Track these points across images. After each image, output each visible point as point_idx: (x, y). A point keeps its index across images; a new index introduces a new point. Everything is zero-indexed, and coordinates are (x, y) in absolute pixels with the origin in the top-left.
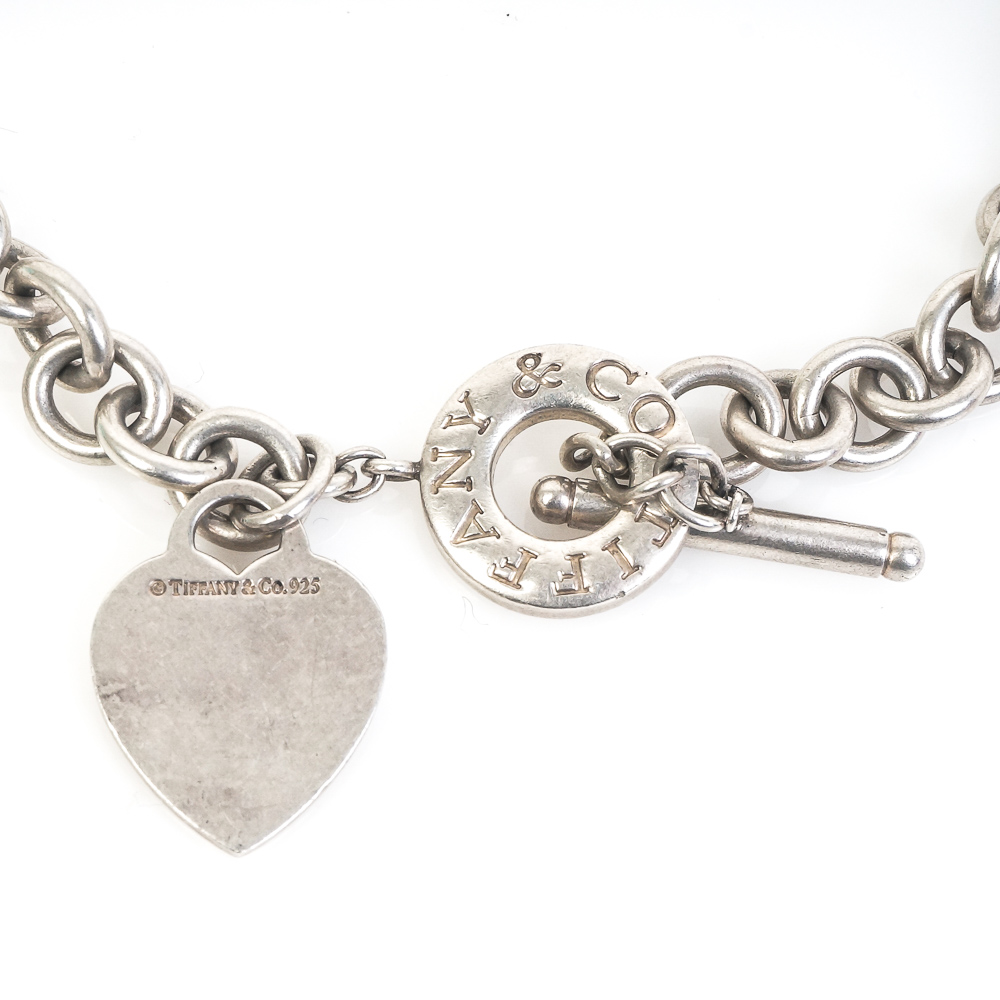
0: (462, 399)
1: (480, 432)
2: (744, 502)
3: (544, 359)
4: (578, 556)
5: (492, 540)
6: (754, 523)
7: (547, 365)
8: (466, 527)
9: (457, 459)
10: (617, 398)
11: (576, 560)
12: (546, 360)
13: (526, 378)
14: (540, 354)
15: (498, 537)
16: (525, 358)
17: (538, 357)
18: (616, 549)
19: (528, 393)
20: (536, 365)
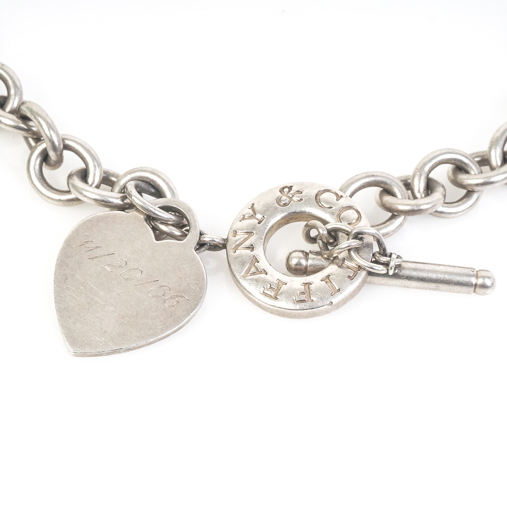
0: (250, 207)
1: (259, 223)
2: (397, 258)
3: (293, 188)
4: (308, 284)
5: (263, 276)
6: (404, 268)
7: (295, 191)
8: (249, 269)
9: (246, 236)
10: (331, 207)
11: (307, 286)
12: (294, 189)
13: (284, 198)
14: (292, 186)
15: (266, 274)
16: (283, 188)
17: (290, 188)
18: (328, 280)
19: (285, 205)
20: (289, 191)
